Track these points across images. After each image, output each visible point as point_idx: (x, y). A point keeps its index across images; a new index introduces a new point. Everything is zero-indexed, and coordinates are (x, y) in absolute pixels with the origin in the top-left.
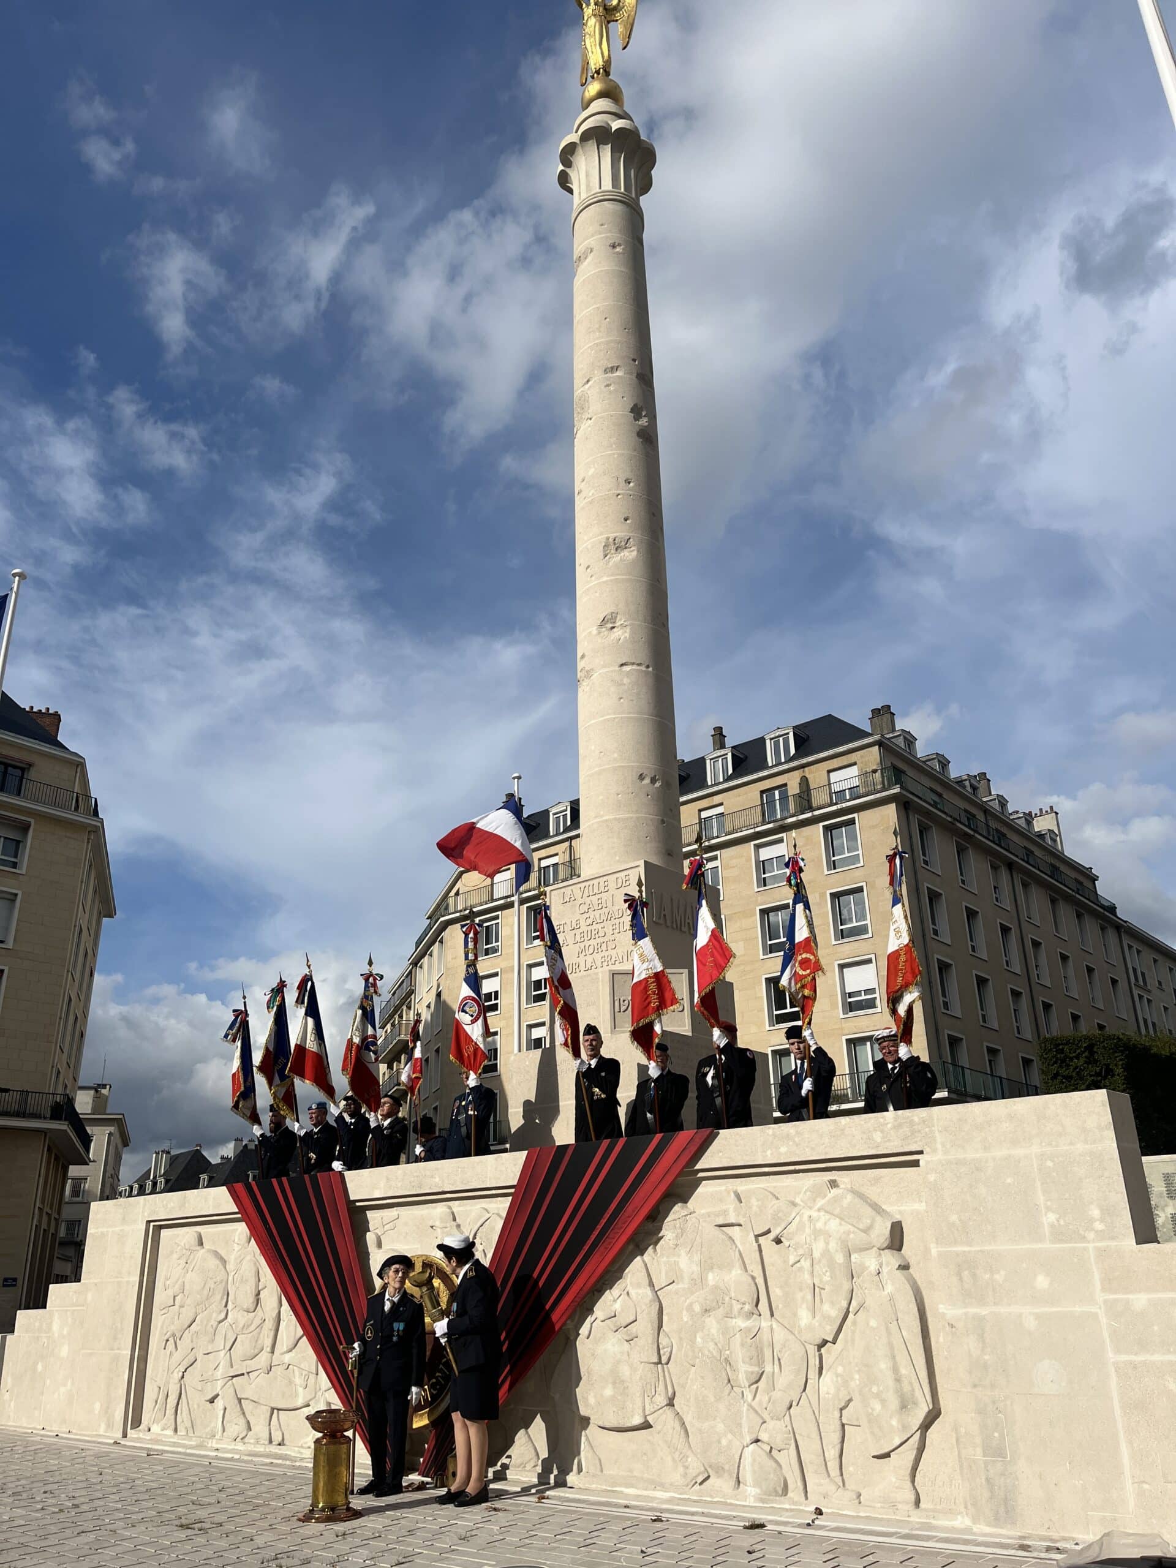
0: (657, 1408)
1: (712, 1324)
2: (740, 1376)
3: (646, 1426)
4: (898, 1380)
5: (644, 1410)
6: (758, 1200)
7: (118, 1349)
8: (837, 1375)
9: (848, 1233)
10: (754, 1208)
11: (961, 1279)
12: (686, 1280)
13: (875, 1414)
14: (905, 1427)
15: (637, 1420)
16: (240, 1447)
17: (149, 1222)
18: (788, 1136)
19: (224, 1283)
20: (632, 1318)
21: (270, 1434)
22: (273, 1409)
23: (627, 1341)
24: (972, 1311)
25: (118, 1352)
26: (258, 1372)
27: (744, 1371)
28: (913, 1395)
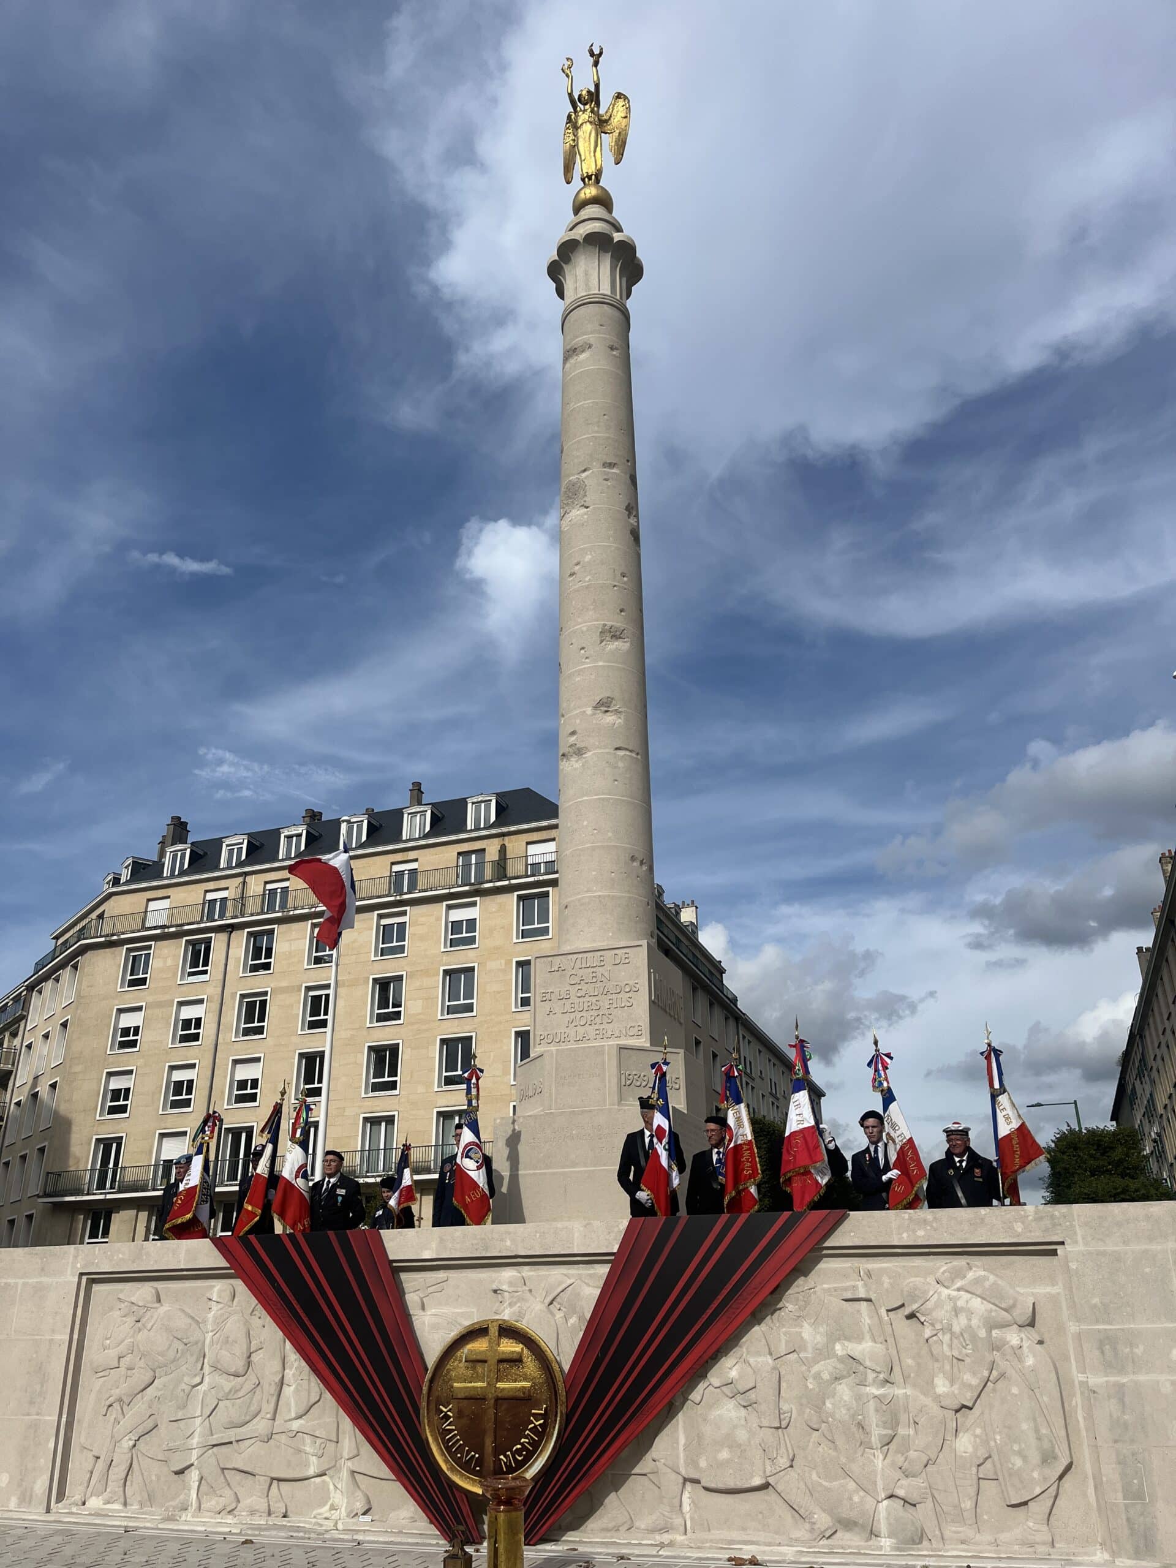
0: (779, 1469)
1: (844, 1391)
2: (873, 1439)
3: (766, 1486)
4: (1039, 1439)
5: (765, 1472)
6: (890, 1278)
7: (38, 1414)
8: (976, 1436)
9: (991, 1311)
10: (886, 1285)
11: (1103, 1352)
12: (810, 1349)
13: (1016, 1468)
14: (1045, 1479)
15: (757, 1481)
16: (230, 1520)
17: (81, 1274)
18: (925, 1221)
19: (200, 1345)
20: (751, 1385)
21: (269, 1505)
22: (273, 1479)
23: (744, 1407)
24: (1112, 1379)
25: (38, 1417)
26: (253, 1441)
27: (877, 1433)
28: (1053, 1451)
